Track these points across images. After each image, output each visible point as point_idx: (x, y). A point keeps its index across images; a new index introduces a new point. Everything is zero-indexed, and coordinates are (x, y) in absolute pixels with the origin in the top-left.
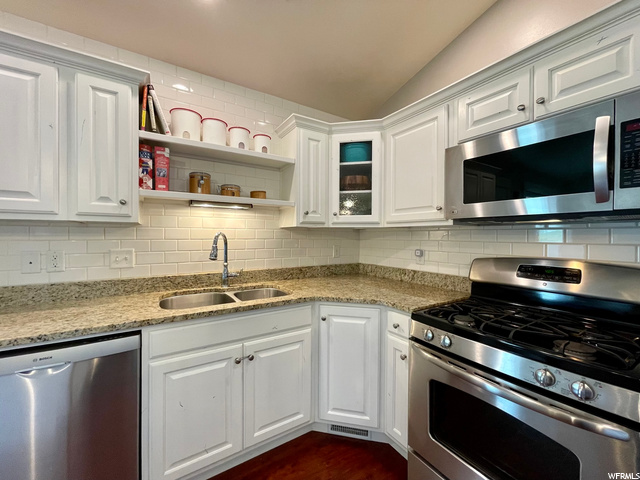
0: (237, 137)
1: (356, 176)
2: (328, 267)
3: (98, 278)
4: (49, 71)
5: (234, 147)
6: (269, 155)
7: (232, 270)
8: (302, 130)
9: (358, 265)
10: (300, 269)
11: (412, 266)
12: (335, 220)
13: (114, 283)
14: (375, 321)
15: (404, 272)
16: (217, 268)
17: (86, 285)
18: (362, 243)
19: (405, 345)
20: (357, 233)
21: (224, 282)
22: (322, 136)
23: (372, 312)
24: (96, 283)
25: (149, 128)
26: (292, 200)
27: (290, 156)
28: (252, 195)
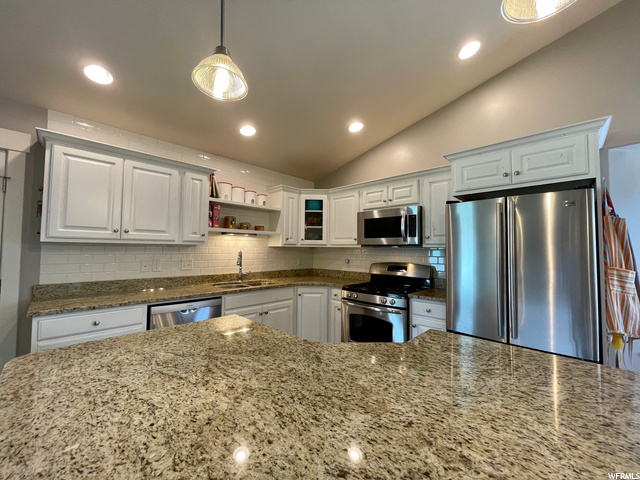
0: (250, 196)
1: (314, 218)
2: (296, 271)
3: (176, 275)
4: (175, 172)
5: (248, 203)
6: (267, 207)
7: (244, 272)
8: (285, 193)
9: (312, 270)
10: (279, 272)
11: (344, 269)
12: (302, 242)
13: (183, 278)
14: (325, 295)
15: (339, 272)
16: (236, 270)
17: (171, 279)
18: (315, 256)
19: (339, 303)
20: (312, 250)
21: (240, 279)
22: (295, 195)
23: (324, 290)
24: (176, 278)
25: (212, 196)
26: (278, 231)
27: (277, 206)
28: (256, 228)
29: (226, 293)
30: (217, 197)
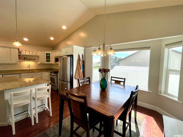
0: (31, 53)
1: (48, 57)
2: (47, 69)
4: (8, 49)
6: (36, 55)
7: (31, 69)
8: (40, 52)
9: (52, 68)
12: (46, 63)
13: (14, 70)
14: (48, 74)
16: (29, 69)
22: (44, 52)
25: (19, 53)
26: (39, 60)
27: (38, 55)
28: (33, 60)
29: (22, 73)
30: (21, 53)
